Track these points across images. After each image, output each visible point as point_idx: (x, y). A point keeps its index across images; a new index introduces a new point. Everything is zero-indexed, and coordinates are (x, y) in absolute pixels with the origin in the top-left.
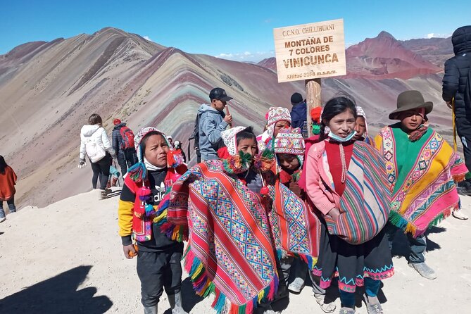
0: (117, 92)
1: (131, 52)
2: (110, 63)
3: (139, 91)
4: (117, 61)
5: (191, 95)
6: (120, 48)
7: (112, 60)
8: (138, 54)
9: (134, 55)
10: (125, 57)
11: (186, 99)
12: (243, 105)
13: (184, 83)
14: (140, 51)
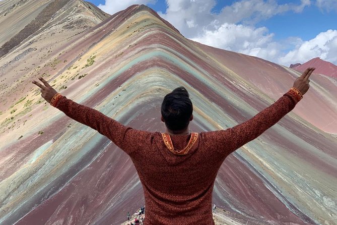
0: (42, 65)
1: (76, 17)
2: (42, 30)
3: (77, 62)
4: (54, 28)
5: (161, 61)
6: (62, 12)
7: (46, 27)
8: (86, 20)
9: (80, 22)
10: (66, 23)
11: (152, 66)
12: (259, 98)
13: (153, 46)
14: (88, 17)
